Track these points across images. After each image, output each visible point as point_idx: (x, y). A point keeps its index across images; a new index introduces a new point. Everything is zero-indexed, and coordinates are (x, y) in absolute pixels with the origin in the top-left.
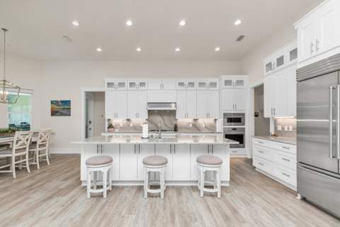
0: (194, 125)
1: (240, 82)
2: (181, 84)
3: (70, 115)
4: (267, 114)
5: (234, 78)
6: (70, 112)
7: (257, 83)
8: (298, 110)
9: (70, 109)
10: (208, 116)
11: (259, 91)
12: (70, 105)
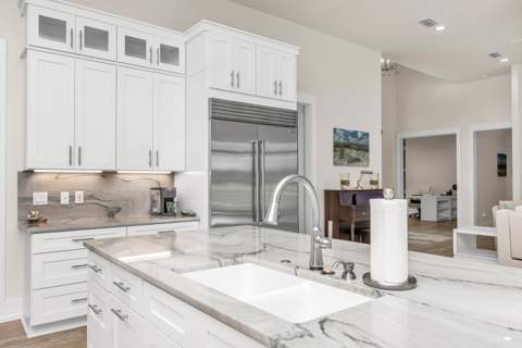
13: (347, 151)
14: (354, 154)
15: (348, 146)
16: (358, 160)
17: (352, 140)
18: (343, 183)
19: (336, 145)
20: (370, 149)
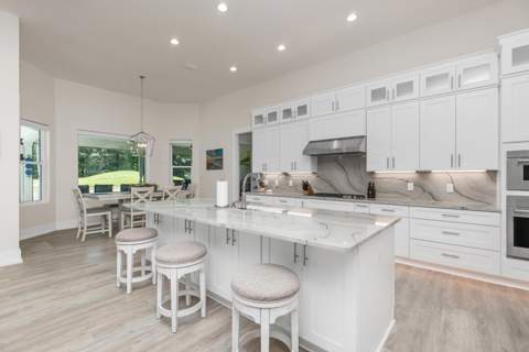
0: (420, 185)
3: (221, 168)
6: (222, 163)
9: (222, 160)
12: (222, 155)
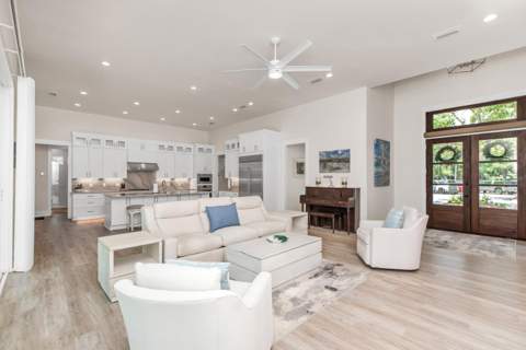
0: (172, 184)
1: (209, 150)
2: (162, 147)
4: (227, 176)
5: (205, 147)
7: (222, 153)
8: (240, 172)
10: (184, 176)
11: (222, 157)
13: (330, 164)
14: (335, 165)
15: (330, 161)
16: (338, 168)
17: (332, 156)
18: (317, 183)
19: (321, 161)
20: (351, 160)
